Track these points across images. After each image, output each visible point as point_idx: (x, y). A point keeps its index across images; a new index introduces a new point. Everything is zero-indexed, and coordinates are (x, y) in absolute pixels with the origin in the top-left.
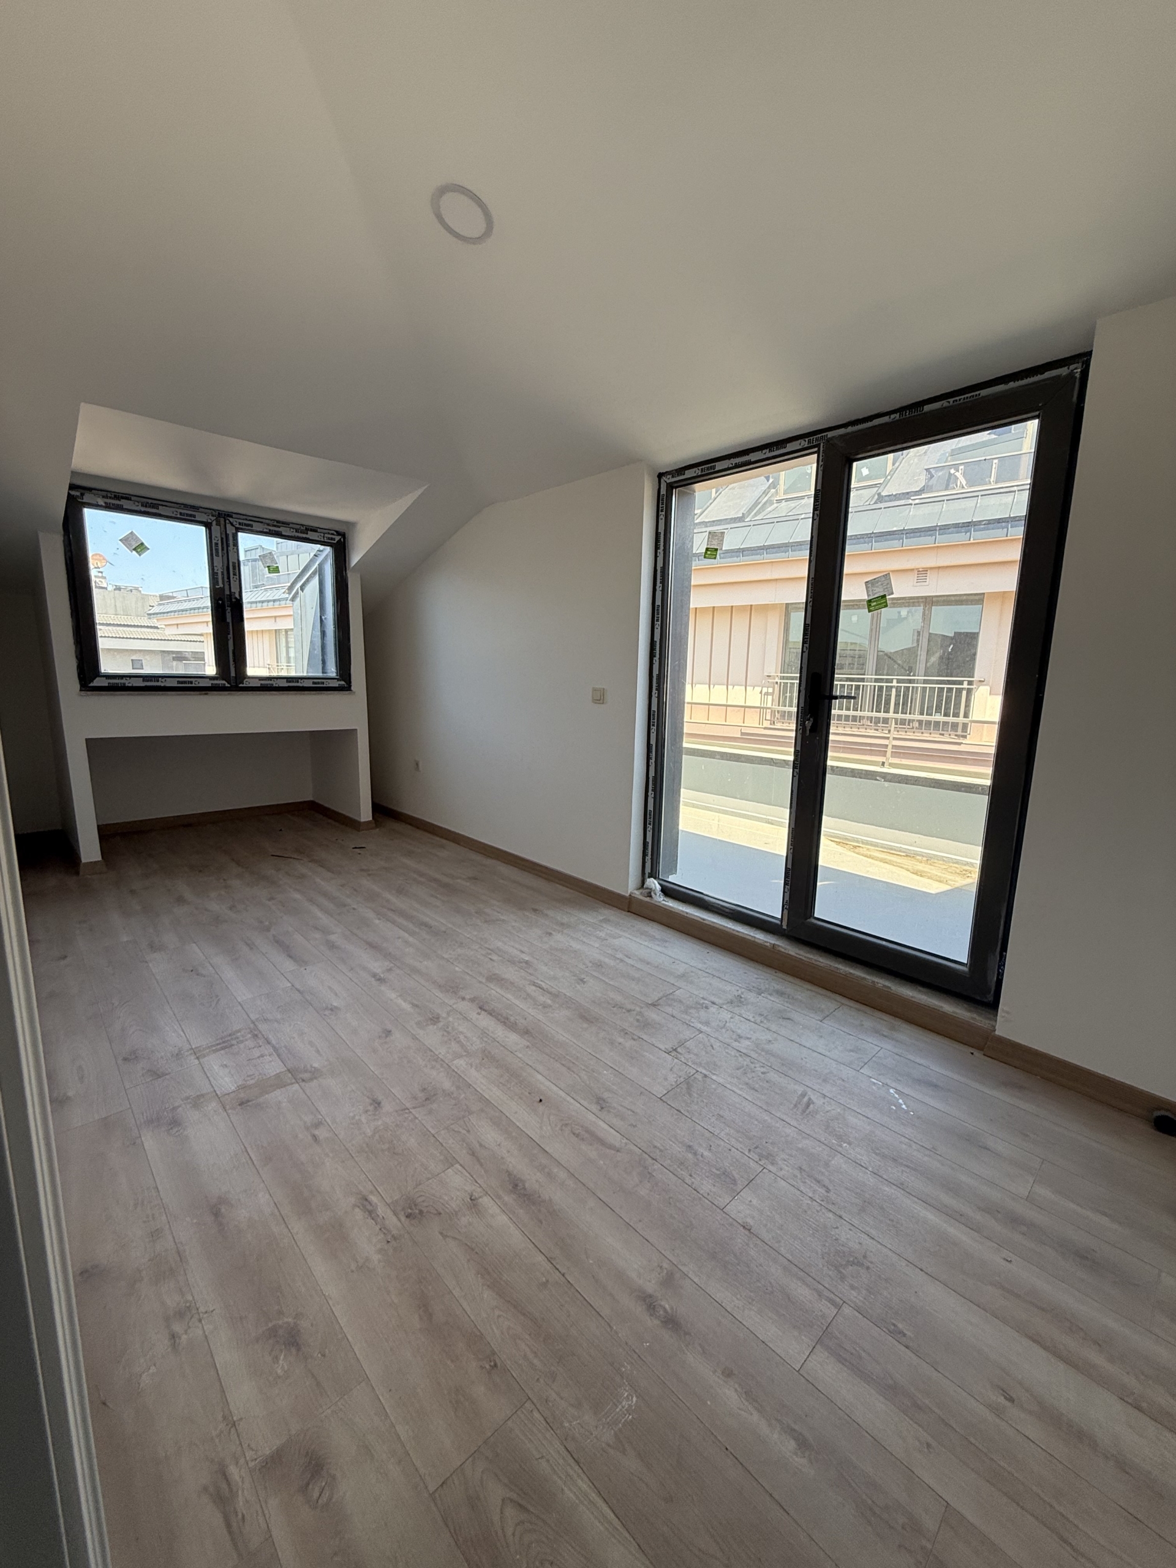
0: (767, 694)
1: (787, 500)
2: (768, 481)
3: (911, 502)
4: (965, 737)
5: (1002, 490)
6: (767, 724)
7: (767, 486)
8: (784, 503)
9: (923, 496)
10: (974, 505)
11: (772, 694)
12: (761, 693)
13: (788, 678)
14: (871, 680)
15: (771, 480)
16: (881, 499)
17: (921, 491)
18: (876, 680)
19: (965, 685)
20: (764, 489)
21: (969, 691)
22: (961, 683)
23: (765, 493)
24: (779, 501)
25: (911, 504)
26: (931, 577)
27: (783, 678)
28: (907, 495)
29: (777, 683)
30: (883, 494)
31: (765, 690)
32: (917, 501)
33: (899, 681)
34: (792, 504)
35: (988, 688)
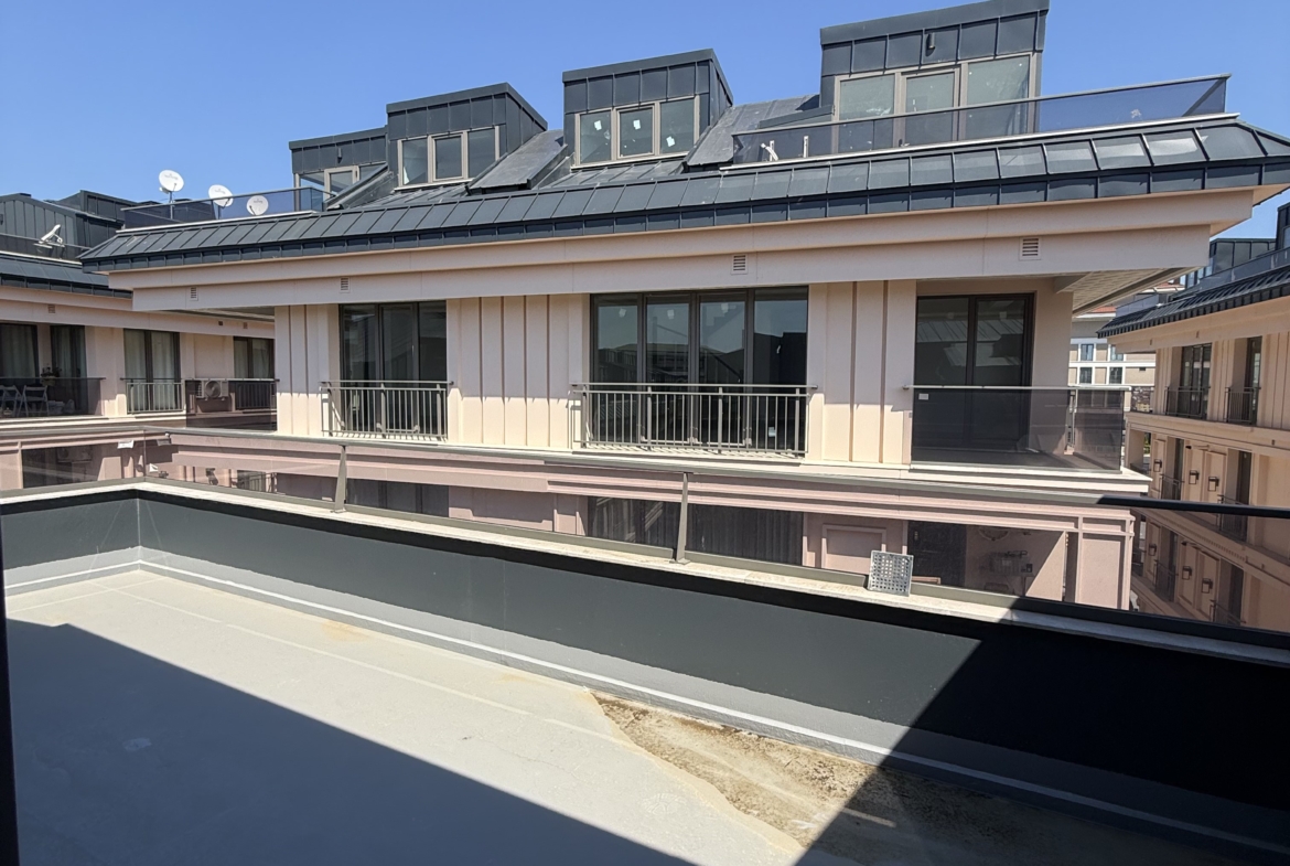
0: (574, 408)
1: (585, 170)
2: (561, 145)
3: (720, 173)
4: (803, 455)
5: (816, 164)
6: (577, 447)
7: (560, 151)
8: (580, 174)
9: (733, 167)
10: (788, 180)
11: (580, 408)
12: (567, 406)
13: (599, 388)
14: (694, 389)
15: (565, 145)
16: (687, 169)
17: (730, 163)
18: (702, 389)
19: (798, 394)
20: (555, 153)
21: (803, 402)
22: (793, 391)
23: (558, 159)
24: (575, 170)
25: (720, 176)
26: (749, 263)
27: (592, 388)
28: (715, 166)
29: (585, 394)
30: (689, 164)
31: (571, 403)
32: (727, 173)
33: (725, 390)
34: (589, 174)
35: (822, 396)
